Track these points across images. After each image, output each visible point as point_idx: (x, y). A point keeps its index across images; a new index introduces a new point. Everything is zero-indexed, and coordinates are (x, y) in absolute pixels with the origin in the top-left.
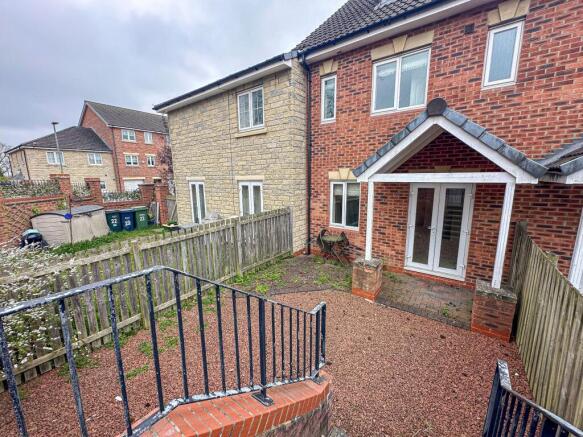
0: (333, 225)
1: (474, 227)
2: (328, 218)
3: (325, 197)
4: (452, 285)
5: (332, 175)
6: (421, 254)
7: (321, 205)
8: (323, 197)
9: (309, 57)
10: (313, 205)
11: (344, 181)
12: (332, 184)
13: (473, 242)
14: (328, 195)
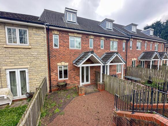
0: (59, 79)
1: (90, 73)
2: (58, 78)
3: (56, 71)
4: (89, 85)
5: (59, 64)
6: (83, 81)
7: (55, 74)
8: (55, 71)
9: (50, 27)
10: (51, 74)
11: (63, 66)
12: (58, 67)
13: (91, 75)
14: (57, 70)
